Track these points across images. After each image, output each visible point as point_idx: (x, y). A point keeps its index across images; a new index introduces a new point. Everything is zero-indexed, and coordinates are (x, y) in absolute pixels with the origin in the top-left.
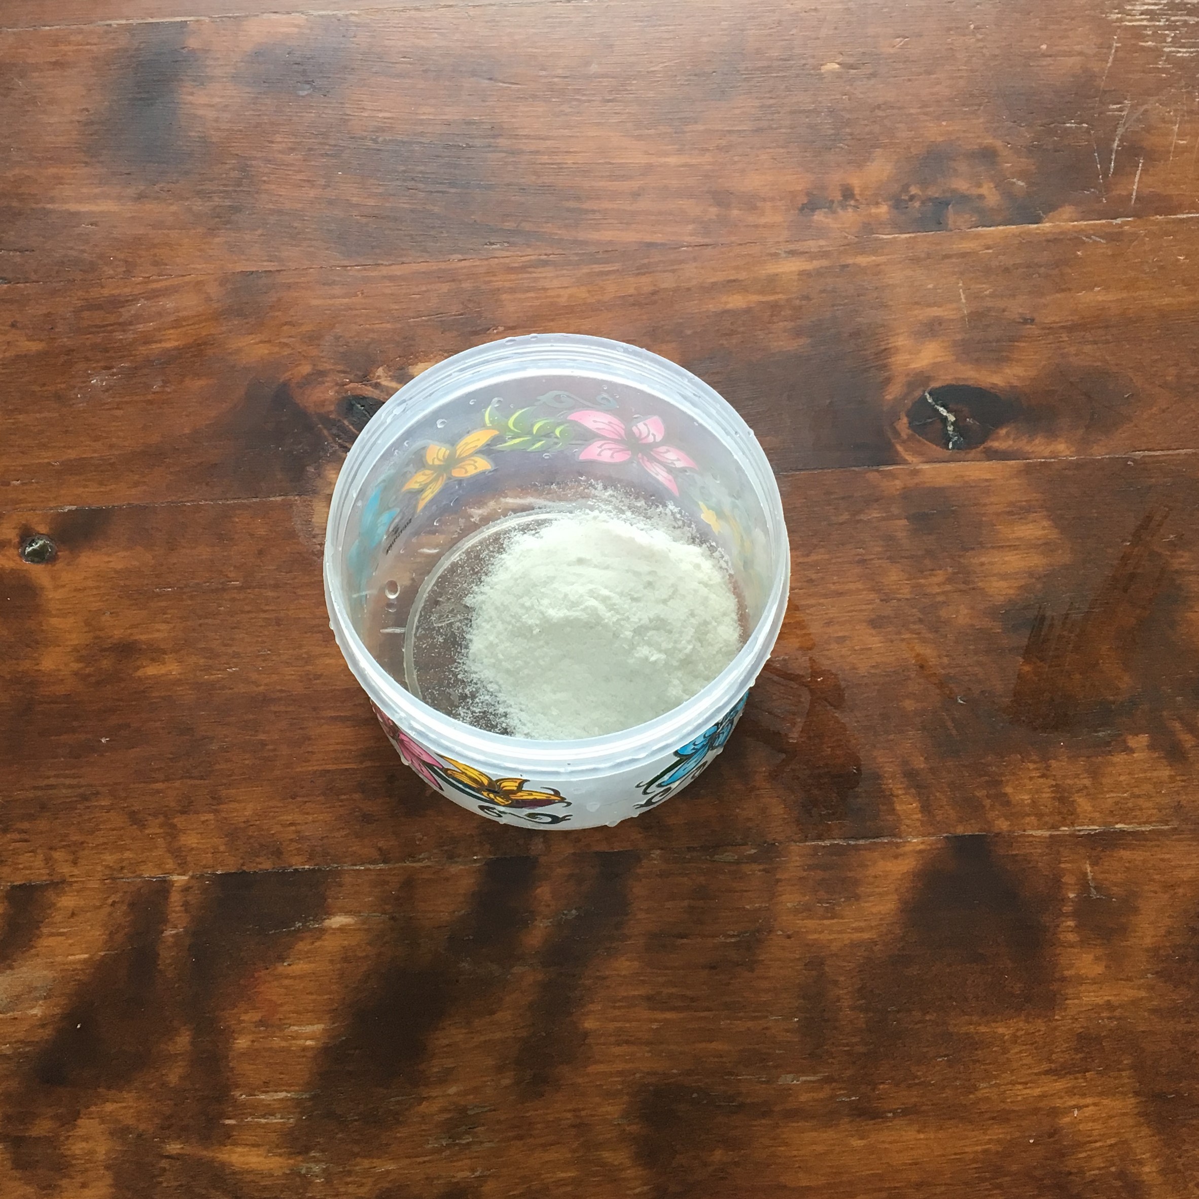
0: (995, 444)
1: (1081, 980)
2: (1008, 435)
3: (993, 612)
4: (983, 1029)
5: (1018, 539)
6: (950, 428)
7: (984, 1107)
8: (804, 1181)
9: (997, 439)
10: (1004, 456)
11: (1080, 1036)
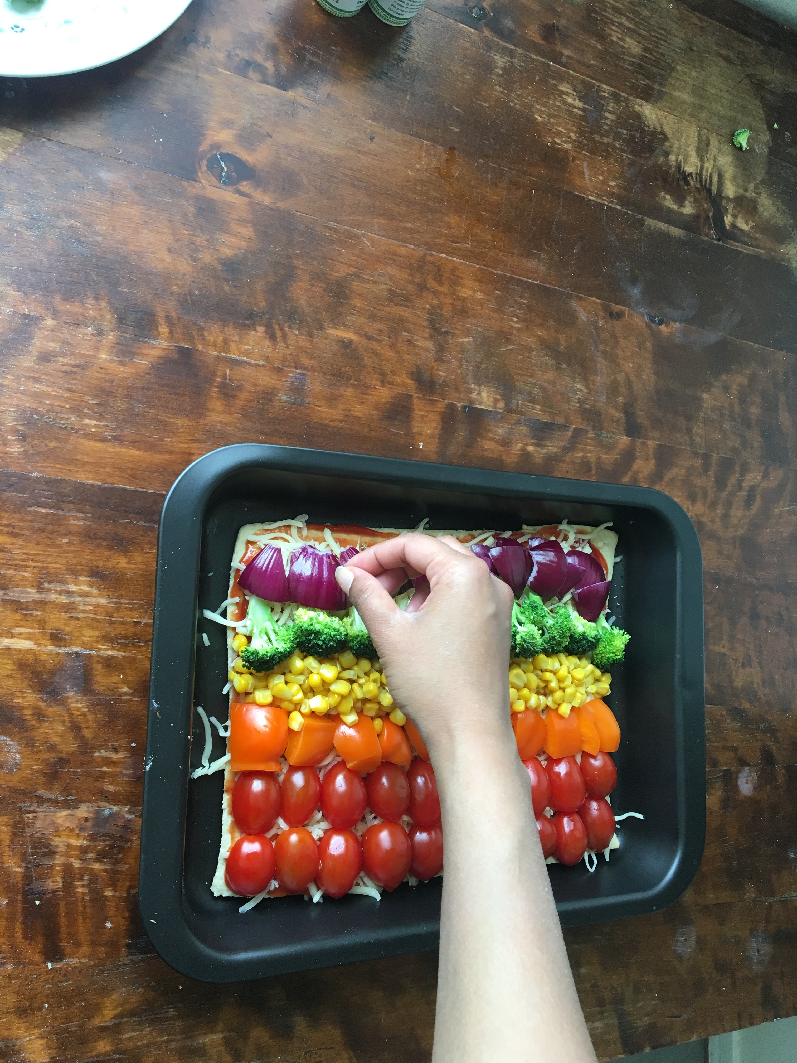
0: (241, 188)
1: (213, 410)
2: (246, 185)
3: (220, 260)
4: (171, 420)
5: (239, 233)
6: (224, 174)
7: (165, 447)
8: (86, 459)
9: (242, 186)
10: (242, 194)
11: (207, 431)
